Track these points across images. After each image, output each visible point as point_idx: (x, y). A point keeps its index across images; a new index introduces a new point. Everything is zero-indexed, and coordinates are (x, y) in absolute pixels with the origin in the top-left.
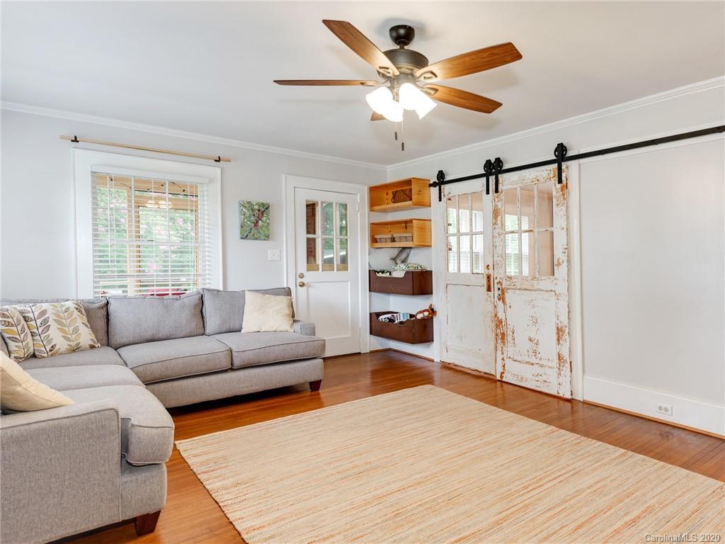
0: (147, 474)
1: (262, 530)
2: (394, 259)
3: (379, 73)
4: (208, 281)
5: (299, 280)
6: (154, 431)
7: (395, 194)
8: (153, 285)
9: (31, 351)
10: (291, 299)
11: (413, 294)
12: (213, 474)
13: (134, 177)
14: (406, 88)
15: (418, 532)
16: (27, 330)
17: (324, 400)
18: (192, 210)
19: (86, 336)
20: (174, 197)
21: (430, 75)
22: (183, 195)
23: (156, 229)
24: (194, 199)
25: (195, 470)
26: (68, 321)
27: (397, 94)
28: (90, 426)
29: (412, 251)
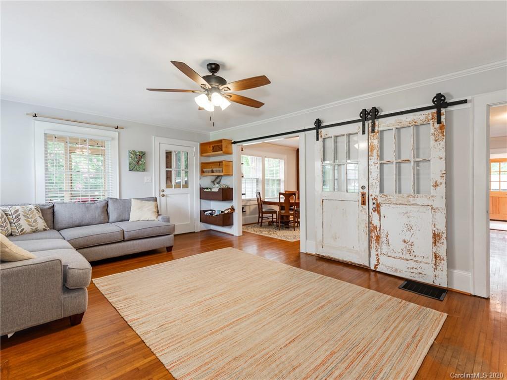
0: (77, 293)
1: (139, 320)
2: (213, 182)
3: (202, 87)
4: (110, 194)
5: (162, 193)
6: (81, 271)
7: (213, 147)
8: (79, 196)
9: (10, 232)
10: (157, 203)
11: (223, 200)
12: (113, 295)
13: (69, 137)
14: (215, 95)
15: (218, 317)
16: (7, 221)
17: (174, 256)
18: (102, 155)
19: (41, 224)
20: (91, 147)
21: (227, 89)
22: (97, 147)
23: (81, 165)
24: (103, 148)
25: (103, 293)
26: (31, 216)
27: (211, 98)
28: (46, 268)
29: (223, 178)
